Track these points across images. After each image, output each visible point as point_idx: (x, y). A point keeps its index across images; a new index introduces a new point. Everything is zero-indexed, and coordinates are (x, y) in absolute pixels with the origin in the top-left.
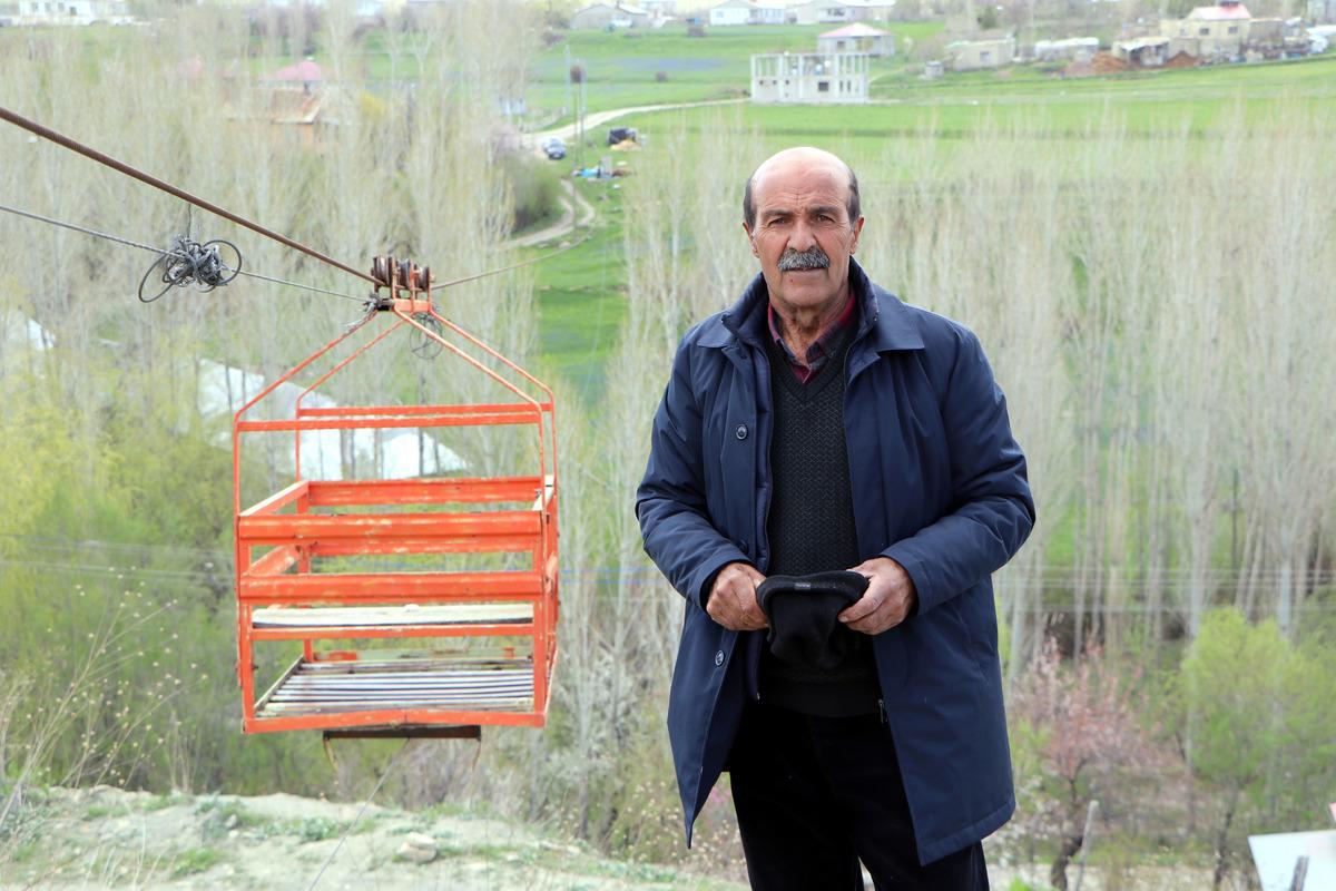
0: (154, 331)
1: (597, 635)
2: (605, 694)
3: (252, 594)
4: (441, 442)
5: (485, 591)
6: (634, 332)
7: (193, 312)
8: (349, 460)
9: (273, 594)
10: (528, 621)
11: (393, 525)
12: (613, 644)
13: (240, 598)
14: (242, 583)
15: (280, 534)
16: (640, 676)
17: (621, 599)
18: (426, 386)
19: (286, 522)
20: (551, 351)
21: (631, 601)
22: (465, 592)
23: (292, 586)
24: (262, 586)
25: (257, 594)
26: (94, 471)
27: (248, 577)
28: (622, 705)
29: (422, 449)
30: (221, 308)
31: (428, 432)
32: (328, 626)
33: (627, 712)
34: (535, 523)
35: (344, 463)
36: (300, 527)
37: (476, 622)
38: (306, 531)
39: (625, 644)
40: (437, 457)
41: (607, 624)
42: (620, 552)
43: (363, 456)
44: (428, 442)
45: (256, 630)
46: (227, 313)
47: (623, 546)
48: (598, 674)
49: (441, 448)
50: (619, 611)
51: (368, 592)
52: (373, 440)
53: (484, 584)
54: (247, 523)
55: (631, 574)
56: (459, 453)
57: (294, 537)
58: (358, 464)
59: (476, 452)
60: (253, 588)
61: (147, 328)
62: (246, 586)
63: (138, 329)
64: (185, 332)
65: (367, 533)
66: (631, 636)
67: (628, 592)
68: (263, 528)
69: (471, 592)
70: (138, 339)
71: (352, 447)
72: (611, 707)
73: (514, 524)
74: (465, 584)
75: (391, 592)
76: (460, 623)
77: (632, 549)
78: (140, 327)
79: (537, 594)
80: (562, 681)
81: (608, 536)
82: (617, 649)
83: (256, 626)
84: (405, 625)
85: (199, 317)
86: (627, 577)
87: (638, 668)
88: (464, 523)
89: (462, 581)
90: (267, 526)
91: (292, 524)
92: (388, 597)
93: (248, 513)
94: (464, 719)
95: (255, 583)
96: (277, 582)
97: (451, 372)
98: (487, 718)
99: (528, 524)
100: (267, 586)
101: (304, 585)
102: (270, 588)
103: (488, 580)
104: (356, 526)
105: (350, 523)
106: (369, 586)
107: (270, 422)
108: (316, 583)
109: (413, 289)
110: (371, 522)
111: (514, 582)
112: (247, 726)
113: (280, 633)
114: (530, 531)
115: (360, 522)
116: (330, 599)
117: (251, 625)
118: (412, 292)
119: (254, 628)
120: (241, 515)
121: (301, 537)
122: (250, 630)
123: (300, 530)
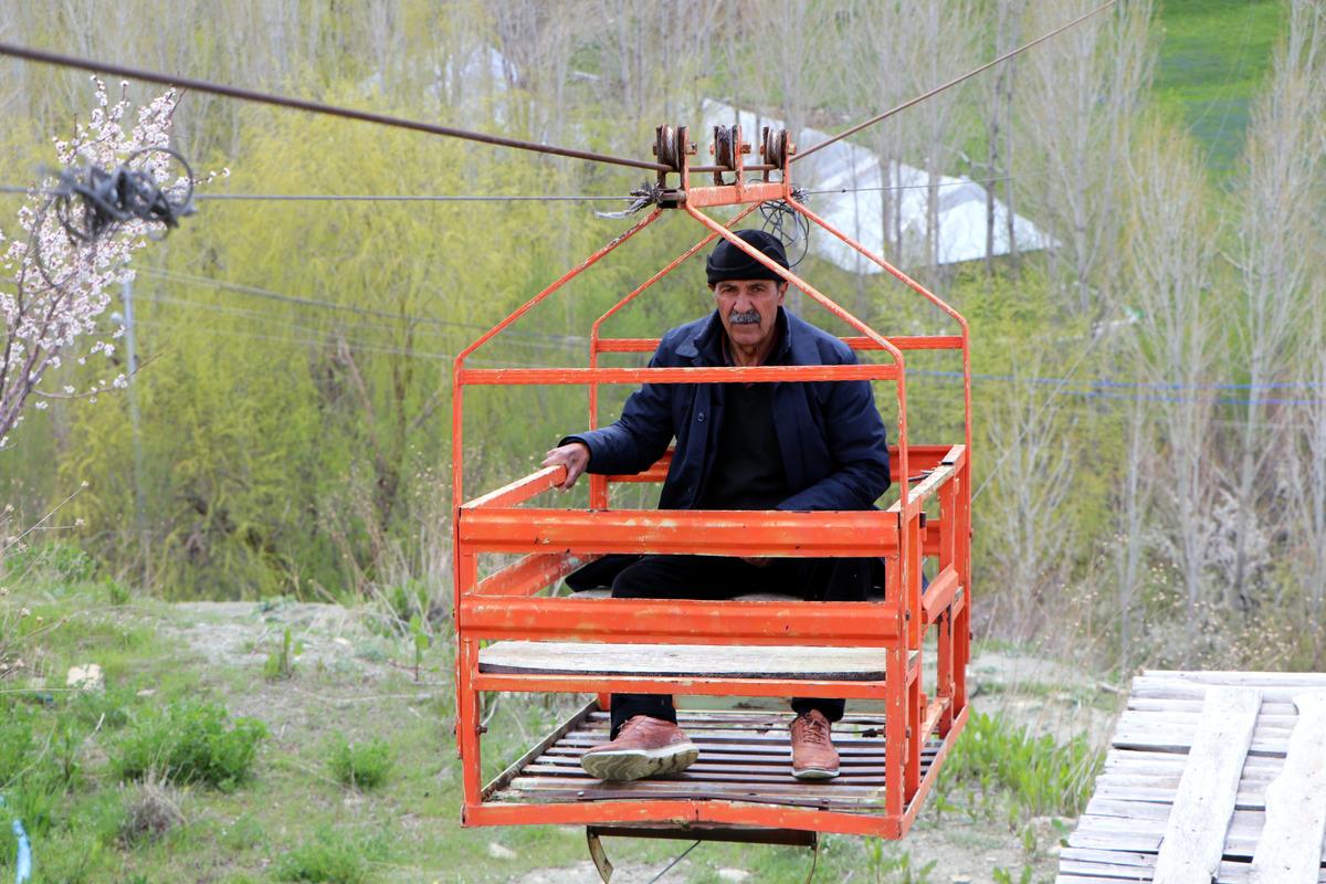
0: (644, 61)
1: (1218, 471)
2: (1228, 552)
3: (476, 622)
4: (1017, 211)
5: (813, 630)
6: (1293, 58)
7: (695, 37)
8: (894, 238)
9: (509, 624)
10: (879, 676)
11: (677, 528)
12: (1239, 483)
13: (460, 629)
14: (463, 606)
15: (516, 537)
16: (1275, 528)
17: (1251, 425)
18: (1000, 135)
19: (525, 520)
20: (1174, 83)
21: (1265, 427)
22: (783, 630)
23: (532, 613)
24: (491, 611)
25: (482, 624)
26: (571, 246)
27: (471, 598)
28: (1250, 568)
29: (991, 222)
30: (731, 31)
31: (1000, 198)
32: (587, 673)
33: (1258, 577)
35: (886, 238)
36: (545, 526)
37: (803, 676)
38: (553, 532)
39: (1255, 484)
40: (1011, 232)
41: (1231, 457)
42: (1252, 361)
43: (912, 232)
44: (1001, 211)
45: (484, 676)
46: (738, 36)
47: (1257, 353)
48: (1219, 525)
49: (1018, 220)
50: (1249, 439)
51: (641, 627)
52: (926, 208)
53: (813, 619)
54: (470, 520)
55: (1266, 390)
56: (1038, 226)
57: (537, 542)
58: (905, 241)
59: (1065, 227)
60: (478, 614)
61: (635, 56)
62: (469, 611)
63: (625, 61)
64: (686, 63)
65: (641, 539)
66: (1265, 475)
67: (1263, 415)
68: (494, 527)
69: (794, 631)
70: (626, 75)
71: (898, 219)
72: (1234, 567)
73: (858, 531)
74: (785, 619)
75: (674, 628)
76: (779, 676)
77: (1269, 360)
78: (627, 57)
79: (893, 637)
80: (1167, 531)
81: (1234, 339)
82: (1243, 492)
83: (483, 669)
84: (698, 675)
85: (702, 42)
86: (1261, 394)
87: (1274, 519)
88: (784, 528)
89: (780, 614)
90: (498, 524)
91: (536, 522)
92: (670, 634)
93: (473, 504)
94: (781, 820)
95: (481, 607)
96: (511, 607)
97: (1033, 116)
98: (816, 821)
99: (878, 531)
100: (499, 611)
101: (551, 612)
102: (501, 614)
103: (817, 614)
104: (626, 527)
105: (617, 523)
106: (643, 618)
107: (505, 373)
108: (567, 610)
109: (740, 169)
110: (647, 522)
111: (858, 619)
112: (468, 816)
113: (517, 681)
114: (882, 542)
115: (631, 523)
116: (587, 635)
117: (477, 668)
118: (738, 174)
119: (481, 672)
120: (464, 506)
121: (546, 541)
122: (474, 674)
123: (545, 532)
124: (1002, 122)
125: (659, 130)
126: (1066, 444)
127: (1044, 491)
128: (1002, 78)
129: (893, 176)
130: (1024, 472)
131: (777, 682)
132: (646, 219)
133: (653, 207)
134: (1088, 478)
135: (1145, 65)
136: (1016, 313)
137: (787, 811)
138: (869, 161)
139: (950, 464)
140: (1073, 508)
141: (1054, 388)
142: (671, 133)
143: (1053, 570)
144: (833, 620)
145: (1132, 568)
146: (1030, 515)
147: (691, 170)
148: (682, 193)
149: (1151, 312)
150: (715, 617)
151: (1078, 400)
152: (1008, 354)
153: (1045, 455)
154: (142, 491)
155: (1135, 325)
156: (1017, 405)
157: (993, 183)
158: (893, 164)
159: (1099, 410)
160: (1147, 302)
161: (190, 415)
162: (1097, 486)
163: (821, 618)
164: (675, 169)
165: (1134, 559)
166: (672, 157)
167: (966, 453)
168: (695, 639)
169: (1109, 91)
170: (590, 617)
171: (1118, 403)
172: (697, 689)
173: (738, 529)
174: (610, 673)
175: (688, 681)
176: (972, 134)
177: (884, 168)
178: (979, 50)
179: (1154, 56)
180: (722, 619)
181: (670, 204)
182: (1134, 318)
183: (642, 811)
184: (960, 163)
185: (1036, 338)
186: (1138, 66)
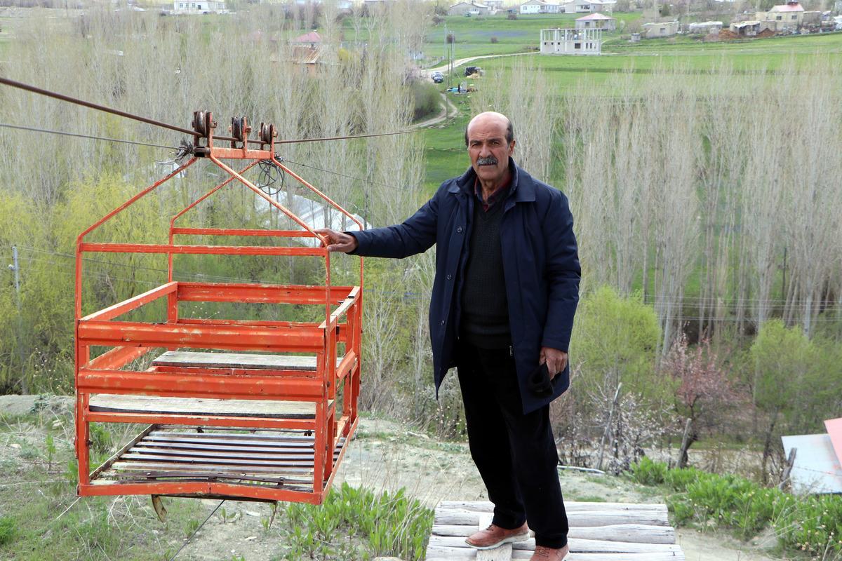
3: (87, 384)
5: (277, 392)
9: (106, 385)
10: (311, 416)
11: (202, 334)
13: (78, 388)
14: (80, 375)
15: (111, 337)
19: (116, 327)
20: (432, 182)
22: (260, 392)
23: (119, 379)
24: (96, 378)
25: (91, 385)
27: (85, 370)
32: (150, 412)
34: (320, 338)
36: (127, 332)
37: (270, 416)
38: (131, 335)
45: (91, 413)
51: (181, 388)
53: (276, 386)
54: (85, 327)
57: (122, 340)
60: (88, 380)
62: (83, 378)
65: (181, 340)
68: (98, 331)
69: (265, 392)
73: (302, 338)
74: (261, 385)
75: (200, 390)
76: (257, 415)
79: (320, 396)
83: (92, 409)
84: (213, 414)
88: (262, 336)
89: (258, 383)
90: (101, 330)
91: (122, 329)
92: (197, 392)
93: (87, 318)
94: (256, 494)
95: (90, 376)
96: (107, 376)
97: (381, 192)
98: (276, 495)
99: (314, 339)
100: (100, 378)
101: (130, 379)
102: (101, 380)
103: (279, 383)
104: (174, 333)
105: (168, 331)
106: (182, 383)
107: (106, 245)
108: (139, 378)
109: (246, 140)
110: (185, 331)
111: (301, 387)
112: (81, 491)
113: (110, 416)
114: (315, 345)
115: (176, 331)
116: (149, 392)
117: (87, 409)
118: (244, 143)
119: (90, 410)
120: (82, 319)
121: (128, 340)
122: (86, 412)
123: (127, 335)
124: (370, 193)
125: (196, 114)
126: (395, 317)
127: (386, 336)
128: (369, 177)
129: (329, 213)
130: (378, 327)
131: (256, 419)
132: (187, 163)
133: (192, 156)
134: (403, 330)
135: (421, 173)
136: (375, 266)
137: (260, 489)
138: (319, 208)
139: (353, 297)
140: (397, 341)
141: (390, 295)
142: (202, 115)
143: (390, 365)
144: (287, 386)
145: (420, 365)
146: (381, 345)
147: (213, 138)
148: (208, 149)
149: (426, 266)
150: (222, 384)
151: (398, 300)
152: (372, 282)
153: (386, 322)
154: (21, 337)
155: (420, 270)
156: (376, 301)
157: (366, 216)
158: (329, 208)
159: (406, 303)
160: (424, 262)
161: (40, 305)
162: (407, 332)
163: (281, 385)
164: (204, 136)
165: (420, 362)
166: (202, 129)
167: (361, 291)
168: (211, 395)
169: (408, 183)
170: (151, 382)
171: (414, 301)
172: (212, 422)
173: (235, 335)
174: (163, 413)
175: (206, 418)
176: (358, 198)
177: (325, 210)
178: (361, 166)
179: (424, 171)
180: (226, 385)
181: (200, 154)
182: (419, 267)
183: (180, 488)
184: (354, 209)
185: (383, 275)
186: (419, 174)
